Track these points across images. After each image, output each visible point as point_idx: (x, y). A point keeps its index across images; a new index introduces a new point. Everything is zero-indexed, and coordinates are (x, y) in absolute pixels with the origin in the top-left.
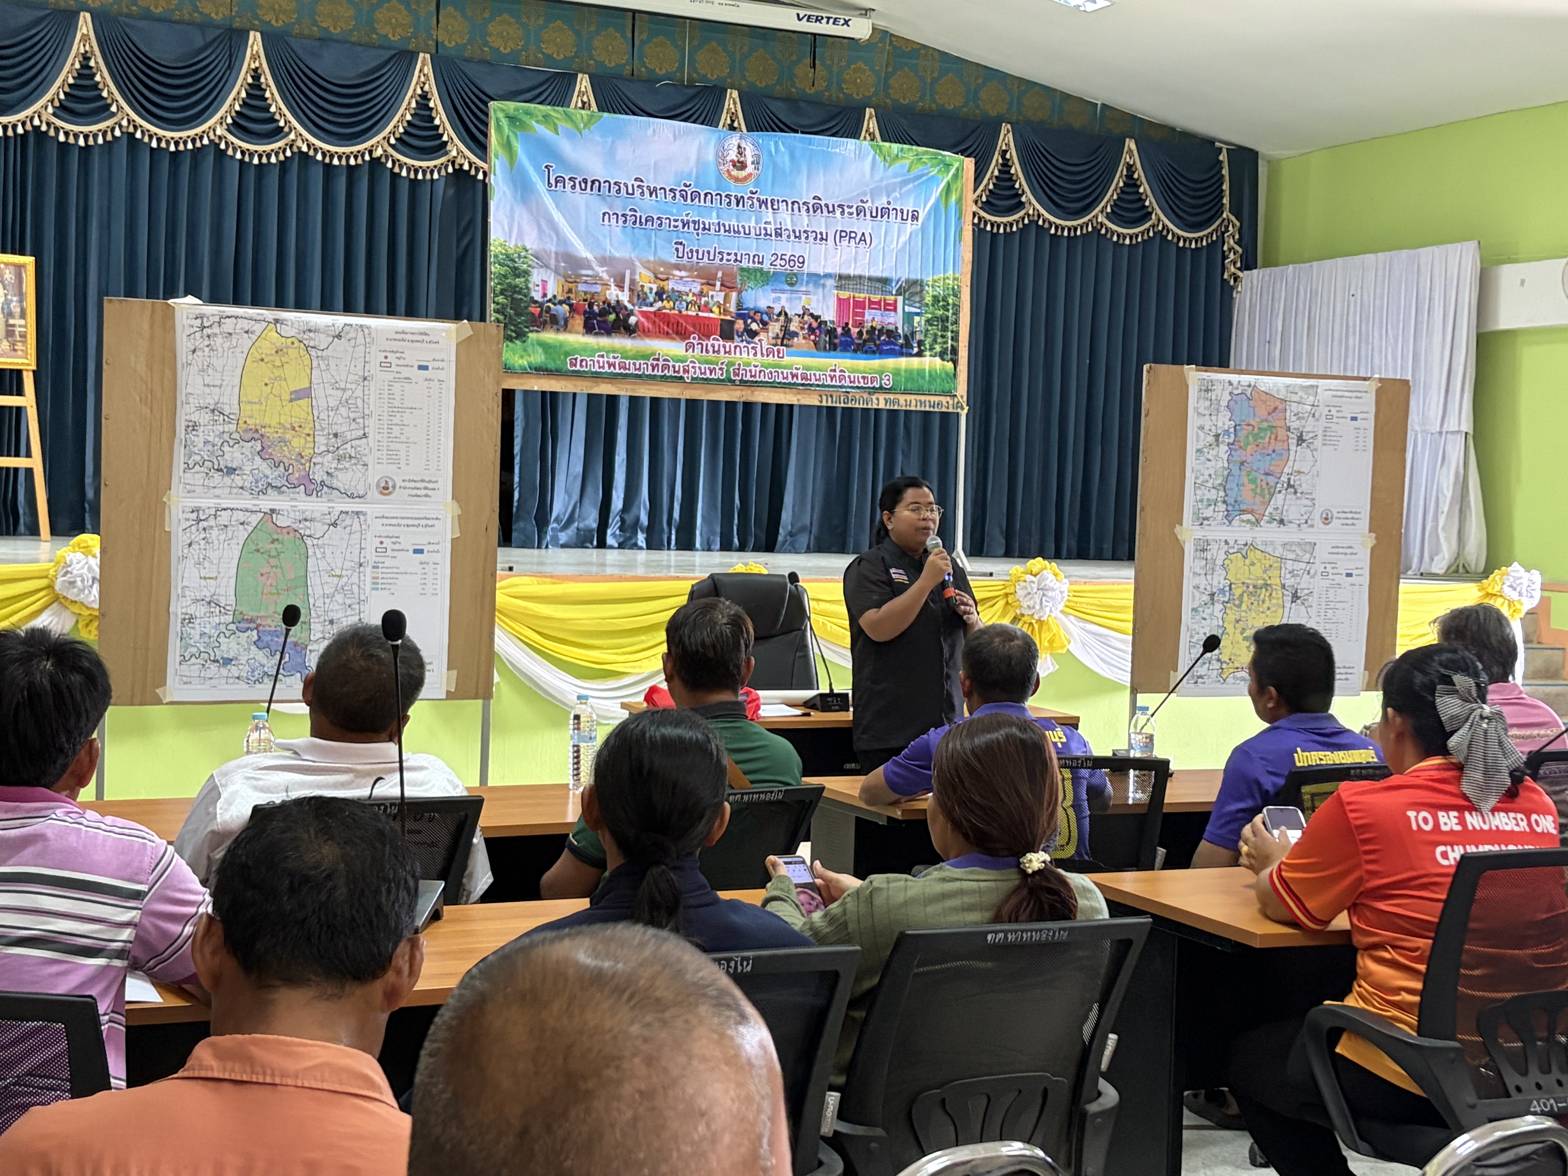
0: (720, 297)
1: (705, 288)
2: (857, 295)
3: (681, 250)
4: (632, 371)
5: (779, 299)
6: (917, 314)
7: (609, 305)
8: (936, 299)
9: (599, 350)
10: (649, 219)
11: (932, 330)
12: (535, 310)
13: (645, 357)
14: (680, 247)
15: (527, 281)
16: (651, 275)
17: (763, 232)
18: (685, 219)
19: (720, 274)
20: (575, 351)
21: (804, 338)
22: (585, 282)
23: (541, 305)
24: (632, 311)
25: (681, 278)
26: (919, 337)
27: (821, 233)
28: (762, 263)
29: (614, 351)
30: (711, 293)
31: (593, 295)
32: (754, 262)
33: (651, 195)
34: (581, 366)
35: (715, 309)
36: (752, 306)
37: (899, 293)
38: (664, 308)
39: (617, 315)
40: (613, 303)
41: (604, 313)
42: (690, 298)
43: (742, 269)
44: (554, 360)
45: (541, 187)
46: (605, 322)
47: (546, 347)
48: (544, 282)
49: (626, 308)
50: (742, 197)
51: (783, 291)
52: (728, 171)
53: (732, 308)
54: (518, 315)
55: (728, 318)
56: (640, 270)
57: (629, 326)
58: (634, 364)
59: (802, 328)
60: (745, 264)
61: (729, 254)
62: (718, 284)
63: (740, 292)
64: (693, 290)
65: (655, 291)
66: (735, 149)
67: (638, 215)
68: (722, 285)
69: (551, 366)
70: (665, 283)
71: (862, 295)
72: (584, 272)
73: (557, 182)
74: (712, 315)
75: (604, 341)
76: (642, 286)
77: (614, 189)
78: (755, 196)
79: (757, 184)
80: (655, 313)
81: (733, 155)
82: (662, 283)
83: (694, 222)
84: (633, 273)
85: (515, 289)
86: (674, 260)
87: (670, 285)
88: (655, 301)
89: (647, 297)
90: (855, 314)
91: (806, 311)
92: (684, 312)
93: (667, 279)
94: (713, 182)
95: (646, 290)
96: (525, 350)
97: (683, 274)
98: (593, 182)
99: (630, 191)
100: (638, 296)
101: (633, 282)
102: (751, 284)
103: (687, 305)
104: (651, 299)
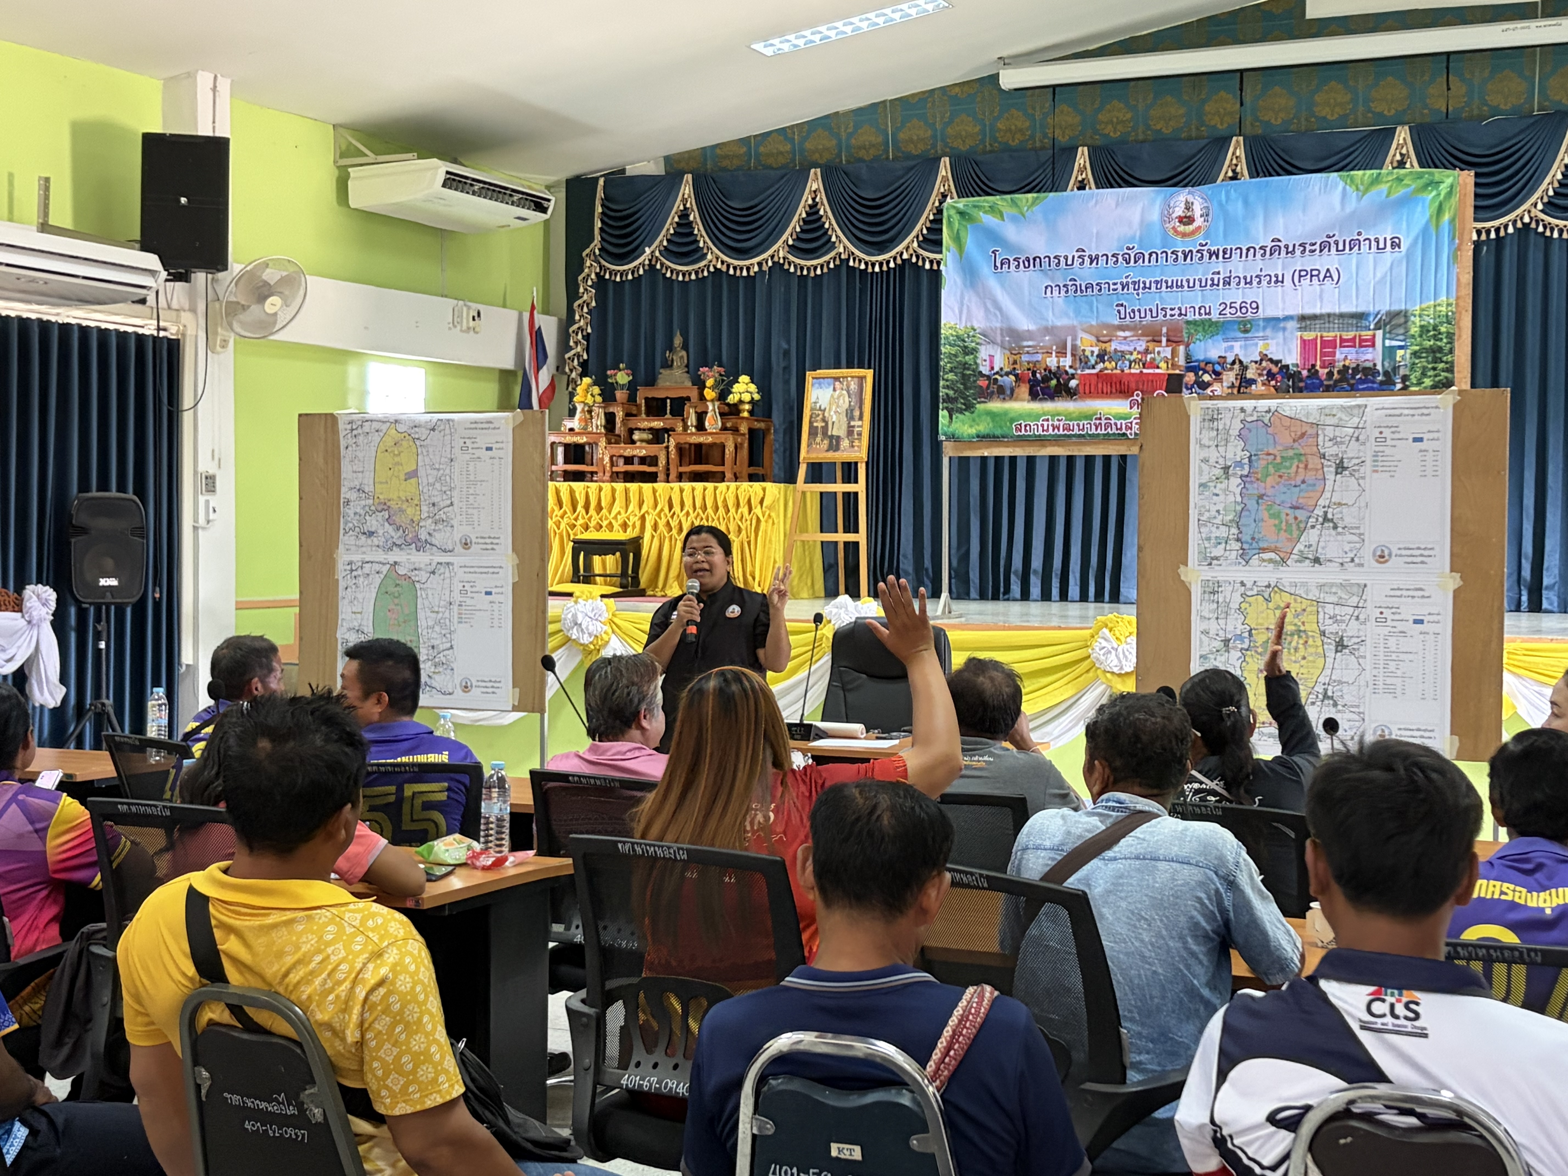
0: (1167, 352)
1: (1151, 345)
2: (1325, 334)
3: (1123, 312)
4: (1076, 431)
5: (1232, 347)
6: (1401, 347)
7: (1050, 371)
8: (1424, 329)
9: (1044, 414)
10: (1089, 286)
11: (1421, 363)
12: (983, 383)
13: (1088, 417)
14: (1122, 309)
15: (976, 357)
16: (1094, 339)
17: (1209, 282)
18: (1125, 281)
19: (1164, 330)
20: (1021, 416)
21: (1264, 384)
22: (1028, 353)
23: (988, 377)
24: (1073, 375)
25: (1125, 338)
26: (1402, 372)
27: (1277, 276)
28: (1209, 314)
29: (1058, 415)
30: (1157, 349)
31: (1035, 363)
32: (1200, 314)
33: (1091, 263)
34: (1026, 430)
35: (1163, 365)
36: (1201, 358)
37: (1378, 327)
38: (1106, 369)
39: (1058, 381)
40: (1053, 369)
41: (1046, 379)
42: (1135, 356)
43: (1188, 322)
44: (1001, 427)
45: (986, 270)
46: (1048, 387)
47: (992, 415)
48: (991, 357)
49: (1067, 373)
50: (1191, 251)
51: (1235, 339)
52: (1174, 228)
53: (1181, 361)
54: (966, 388)
55: (1177, 372)
56: (1081, 334)
57: (1069, 389)
58: (1078, 425)
59: (1260, 375)
60: (1190, 317)
61: (1172, 309)
62: (1164, 340)
63: (1187, 346)
64: (1138, 349)
65: (1096, 353)
66: (1183, 205)
67: (1078, 283)
68: (1168, 340)
69: (998, 432)
70: (1107, 345)
71: (1332, 334)
72: (1025, 343)
73: (1002, 264)
74: (1157, 371)
75: (1049, 406)
76: (1084, 351)
77: (1054, 262)
78: (1205, 248)
79: (1207, 236)
80: (1097, 375)
81: (1179, 211)
82: (1104, 345)
83: (1134, 283)
84: (1074, 339)
85: (965, 366)
86: (1117, 322)
87: (1113, 346)
88: (1096, 363)
89: (1089, 360)
90: (1323, 354)
91: (1264, 357)
92: (1127, 371)
93: (1110, 341)
94: (1158, 241)
95: (1088, 353)
96: (974, 420)
97: (1127, 334)
98: (1034, 259)
99: (1069, 262)
100: (1081, 360)
101: (1074, 347)
102: (1200, 336)
103: (1131, 363)
104: (1093, 362)
